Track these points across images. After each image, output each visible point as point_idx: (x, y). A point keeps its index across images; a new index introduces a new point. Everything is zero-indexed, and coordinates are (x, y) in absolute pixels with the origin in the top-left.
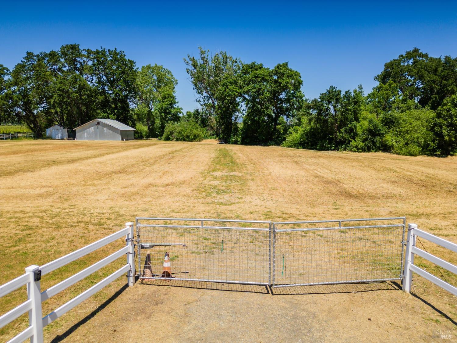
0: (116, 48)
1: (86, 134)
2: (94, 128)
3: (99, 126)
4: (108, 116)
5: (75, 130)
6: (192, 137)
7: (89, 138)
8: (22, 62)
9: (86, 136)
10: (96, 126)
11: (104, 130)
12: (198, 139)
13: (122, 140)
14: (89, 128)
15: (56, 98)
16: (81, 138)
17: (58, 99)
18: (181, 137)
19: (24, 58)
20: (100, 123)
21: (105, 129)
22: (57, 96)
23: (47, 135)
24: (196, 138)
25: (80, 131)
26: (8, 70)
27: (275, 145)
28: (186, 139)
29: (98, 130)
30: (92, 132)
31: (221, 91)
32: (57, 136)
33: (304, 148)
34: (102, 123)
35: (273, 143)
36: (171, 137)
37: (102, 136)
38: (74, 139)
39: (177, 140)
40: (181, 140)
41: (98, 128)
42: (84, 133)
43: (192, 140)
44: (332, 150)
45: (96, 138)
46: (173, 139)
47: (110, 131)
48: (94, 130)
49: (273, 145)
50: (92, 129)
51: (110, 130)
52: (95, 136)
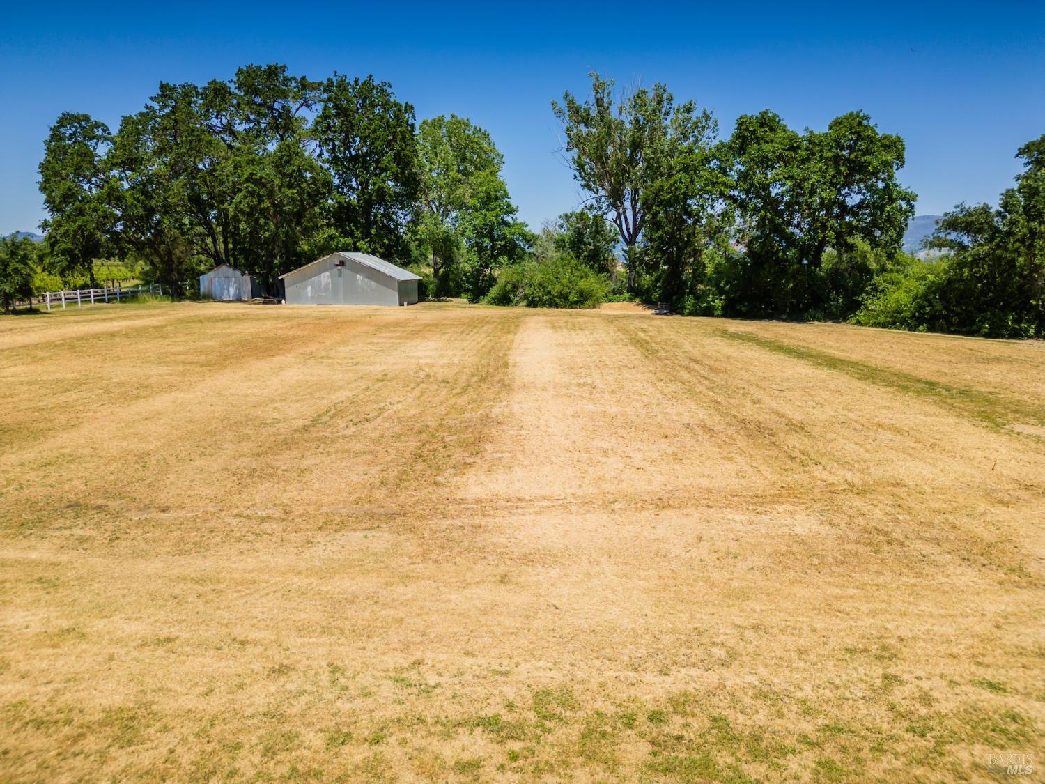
0: (370, 76)
1: (309, 288)
2: (331, 276)
3: (345, 271)
4: (355, 244)
5: (283, 280)
6: (573, 297)
7: (318, 299)
8: (147, 107)
9: (309, 295)
10: (336, 270)
11: (356, 280)
12: (590, 302)
13: (401, 304)
14: (319, 273)
15: (240, 202)
16: (298, 298)
17: (248, 203)
18: (546, 298)
19: (152, 99)
20: (347, 263)
21: (359, 277)
22: (245, 197)
23: (202, 290)
24: (584, 299)
25: (295, 283)
26: (106, 130)
27: (825, 321)
28: (558, 301)
29: (341, 280)
30: (327, 285)
31: (681, 182)
32: (226, 291)
33: (932, 329)
34: (353, 262)
35: (819, 315)
36: (512, 297)
37: (352, 295)
38: (280, 302)
39: (532, 304)
40: (543, 305)
41: (340, 275)
42: (305, 288)
43: (573, 305)
44: (1030, 337)
45: (335, 298)
46: (518, 302)
47: (372, 283)
48: (330, 280)
49: (819, 320)
50: (325, 278)
51: (370, 278)
52: (334, 295)
